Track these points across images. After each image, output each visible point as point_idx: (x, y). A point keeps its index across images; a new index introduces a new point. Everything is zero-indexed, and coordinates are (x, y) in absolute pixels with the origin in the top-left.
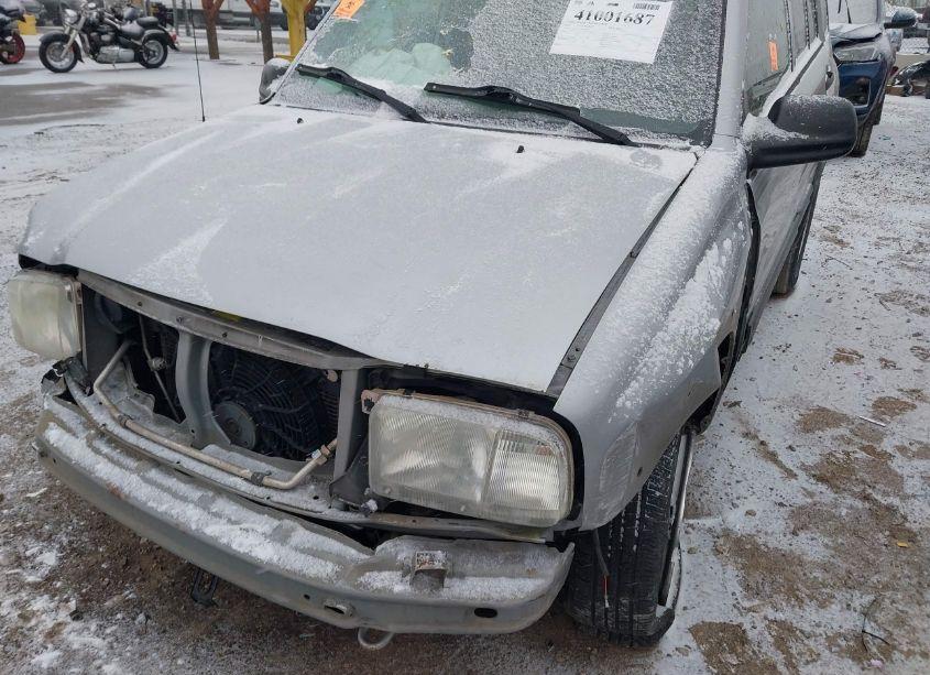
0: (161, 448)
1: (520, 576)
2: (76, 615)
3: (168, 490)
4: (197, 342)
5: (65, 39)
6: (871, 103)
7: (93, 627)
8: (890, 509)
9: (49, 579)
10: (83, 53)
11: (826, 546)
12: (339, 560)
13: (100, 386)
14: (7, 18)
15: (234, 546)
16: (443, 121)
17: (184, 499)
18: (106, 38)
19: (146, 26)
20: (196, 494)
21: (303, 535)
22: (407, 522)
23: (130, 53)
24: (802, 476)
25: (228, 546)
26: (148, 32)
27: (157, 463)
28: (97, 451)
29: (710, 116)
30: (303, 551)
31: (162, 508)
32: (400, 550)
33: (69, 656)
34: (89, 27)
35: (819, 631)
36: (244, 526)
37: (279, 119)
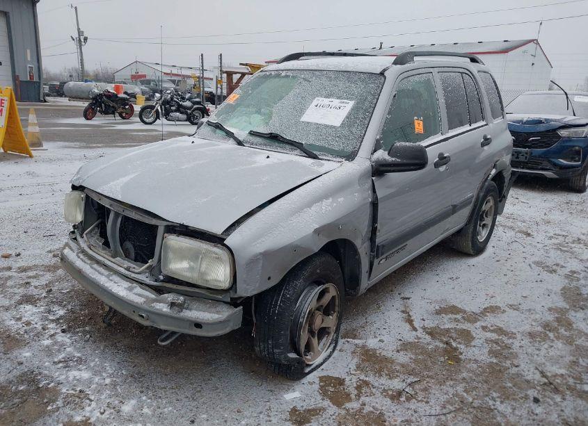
1: (213, 313)
2: (63, 331)
3: (98, 271)
4: (117, 215)
5: (152, 107)
6: (583, 162)
7: (68, 336)
8: (456, 349)
9: (58, 319)
10: (161, 115)
11: (411, 358)
12: (147, 298)
13: (86, 234)
14: (128, 97)
17: (102, 274)
18: (173, 108)
19: (195, 103)
20: (106, 273)
21: (138, 290)
22: (174, 287)
23: (185, 117)
24: (420, 330)
26: (195, 106)
27: (98, 262)
28: (79, 257)
29: (357, 149)
30: (136, 294)
32: (170, 297)
33: (56, 343)
34: (165, 103)
35: (382, 387)
36: (120, 284)
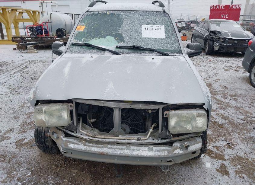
0: (109, 139)
3: (116, 148)
8: (215, 122)
13: (81, 129)
15: (143, 155)
16: (124, 54)
17: (122, 149)
20: (124, 147)
25: (141, 155)
29: (180, 48)
30: (158, 151)
31: (119, 153)
35: (221, 145)
36: (142, 150)
37: (84, 57)
